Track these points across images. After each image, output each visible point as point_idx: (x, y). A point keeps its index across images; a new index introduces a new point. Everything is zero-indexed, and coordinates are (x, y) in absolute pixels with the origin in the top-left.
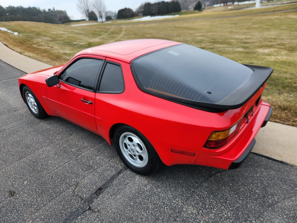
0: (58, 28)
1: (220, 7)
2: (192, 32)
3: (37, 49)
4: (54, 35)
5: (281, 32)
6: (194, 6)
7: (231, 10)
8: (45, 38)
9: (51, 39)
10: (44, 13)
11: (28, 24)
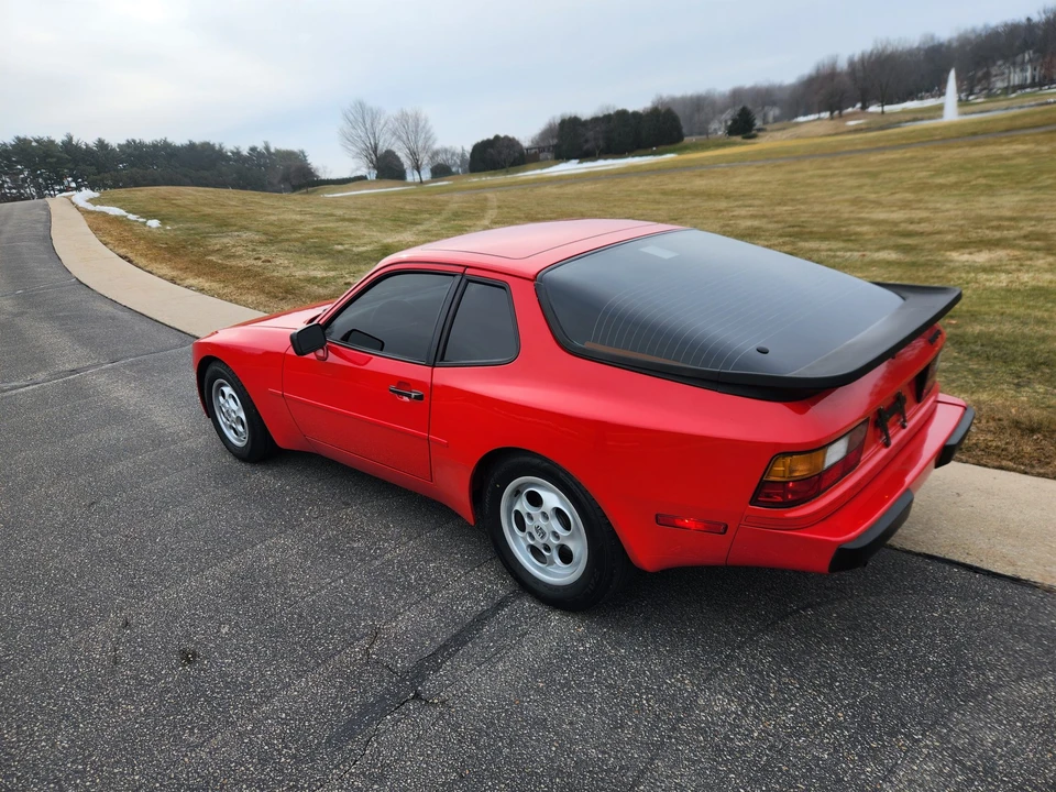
0: (281, 204)
1: (818, 122)
2: (723, 204)
3: (223, 268)
4: (271, 224)
5: (1038, 195)
6: (726, 122)
7: (857, 130)
8: (245, 235)
9: (264, 238)
10: (235, 161)
11: (189, 195)
